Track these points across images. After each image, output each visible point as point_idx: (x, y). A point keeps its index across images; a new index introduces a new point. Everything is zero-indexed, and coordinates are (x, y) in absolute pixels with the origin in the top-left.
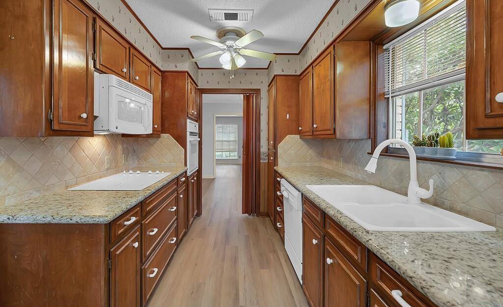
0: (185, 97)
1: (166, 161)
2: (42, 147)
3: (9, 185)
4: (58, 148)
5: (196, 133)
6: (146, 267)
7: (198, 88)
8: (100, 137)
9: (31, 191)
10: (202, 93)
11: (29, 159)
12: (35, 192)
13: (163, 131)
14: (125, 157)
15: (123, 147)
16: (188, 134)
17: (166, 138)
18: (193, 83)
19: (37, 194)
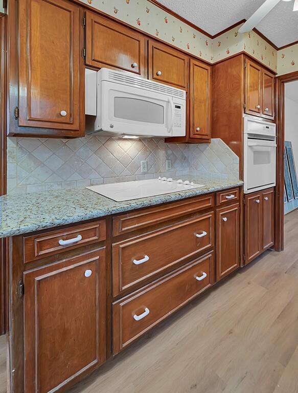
0: (240, 88)
1: (217, 171)
2: (63, 147)
3: (30, 176)
4: (82, 150)
5: (273, 137)
6: (122, 304)
7: (276, 76)
8: (134, 142)
9: (52, 184)
10: (283, 82)
11: (49, 157)
12: (56, 185)
13: (214, 135)
14: (169, 163)
15: (166, 153)
16: (246, 136)
17: (217, 143)
18: (259, 68)
19: (59, 187)
